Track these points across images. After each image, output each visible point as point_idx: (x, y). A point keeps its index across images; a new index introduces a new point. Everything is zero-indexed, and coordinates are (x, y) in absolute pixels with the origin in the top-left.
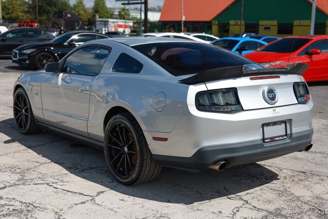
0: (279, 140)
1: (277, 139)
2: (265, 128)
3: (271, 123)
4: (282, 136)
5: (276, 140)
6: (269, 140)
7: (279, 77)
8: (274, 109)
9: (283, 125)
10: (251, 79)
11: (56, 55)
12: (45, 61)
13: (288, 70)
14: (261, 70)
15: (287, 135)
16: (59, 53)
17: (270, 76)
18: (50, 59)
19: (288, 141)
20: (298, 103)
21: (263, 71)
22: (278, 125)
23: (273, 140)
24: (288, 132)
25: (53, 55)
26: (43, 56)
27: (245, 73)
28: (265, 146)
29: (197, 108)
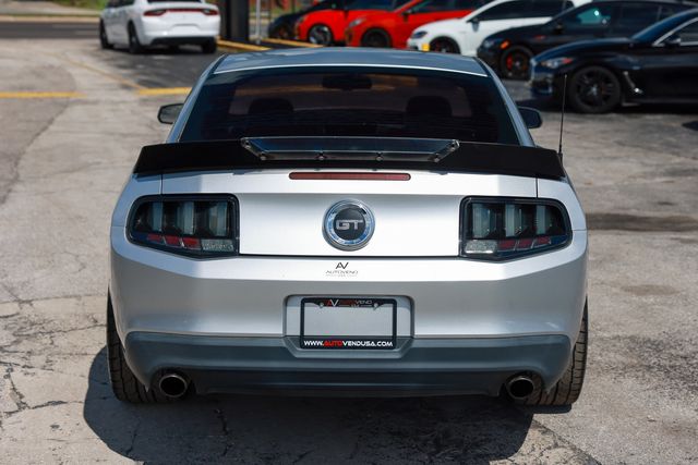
0: (361, 347)
1: (350, 344)
2: (310, 309)
3: (334, 300)
4: (375, 339)
5: (348, 347)
6: (321, 343)
7: (408, 177)
8: (344, 262)
9: (387, 310)
10: (292, 176)
11: (626, 73)
12: (594, 90)
13: (437, 160)
14: (321, 155)
15: (394, 338)
16: (636, 68)
17: (371, 171)
18: (610, 85)
19: (396, 354)
20: (462, 255)
21: (329, 158)
22: (360, 306)
23: (333, 343)
24: (403, 331)
25: (618, 73)
26: (590, 75)
27: (263, 158)
28: (297, 356)
29: (128, 235)
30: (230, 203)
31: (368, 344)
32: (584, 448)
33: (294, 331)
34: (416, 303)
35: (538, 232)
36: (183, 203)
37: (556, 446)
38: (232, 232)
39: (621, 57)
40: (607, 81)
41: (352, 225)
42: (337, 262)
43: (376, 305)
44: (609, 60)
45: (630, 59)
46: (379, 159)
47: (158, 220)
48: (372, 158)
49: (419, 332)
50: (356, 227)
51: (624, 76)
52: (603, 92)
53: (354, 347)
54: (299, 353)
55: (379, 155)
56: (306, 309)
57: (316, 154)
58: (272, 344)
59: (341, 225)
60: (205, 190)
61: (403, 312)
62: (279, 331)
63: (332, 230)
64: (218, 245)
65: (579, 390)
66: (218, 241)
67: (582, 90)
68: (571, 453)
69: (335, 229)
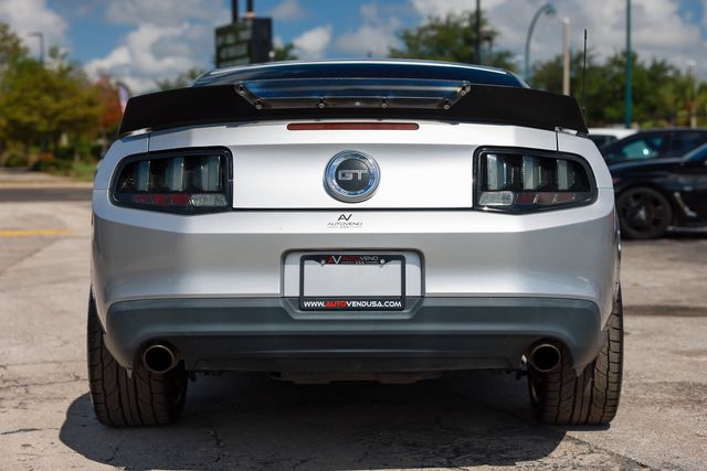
0: (366, 309)
1: (354, 304)
2: (311, 267)
3: (337, 257)
4: (383, 299)
5: (352, 308)
6: (322, 304)
7: (416, 127)
9: (395, 267)
10: (290, 127)
11: (677, 195)
12: (642, 213)
13: (447, 107)
14: (321, 101)
15: (403, 298)
16: (687, 189)
17: (375, 121)
18: (660, 208)
19: (405, 315)
20: (476, 207)
21: (330, 105)
22: (365, 263)
23: (337, 304)
24: (413, 290)
25: (668, 195)
26: (637, 197)
27: (259, 107)
28: (296, 317)
29: (111, 196)
30: (223, 156)
31: (374, 304)
32: (623, 453)
33: (292, 291)
34: (426, 257)
35: (560, 188)
36: (172, 158)
37: (592, 452)
38: (225, 188)
39: (672, 177)
40: (656, 203)
41: (355, 175)
42: (339, 214)
43: (382, 261)
44: (657, 180)
45: (681, 179)
46: (384, 106)
47: (144, 181)
48: (376, 105)
49: (430, 289)
50: (360, 178)
51: (675, 198)
52: (653, 216)
53: (359, 309)
54: (298, 315)
55: (384, 101)
56: (306, 267)
57: (315, 100)
58: (268, 304)
59: (343, 175)
60: (195, 144)
61: (413, 270)
62: (276, 291)
63: (334, 181)
64: (210, 201)
65: (617, 399)
66: (209, 196)
67: (628, 214)
68: (608, 457)
69: (337, 181)
